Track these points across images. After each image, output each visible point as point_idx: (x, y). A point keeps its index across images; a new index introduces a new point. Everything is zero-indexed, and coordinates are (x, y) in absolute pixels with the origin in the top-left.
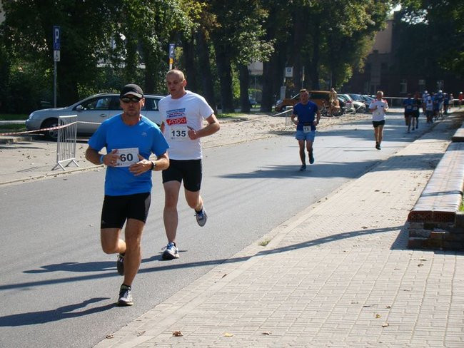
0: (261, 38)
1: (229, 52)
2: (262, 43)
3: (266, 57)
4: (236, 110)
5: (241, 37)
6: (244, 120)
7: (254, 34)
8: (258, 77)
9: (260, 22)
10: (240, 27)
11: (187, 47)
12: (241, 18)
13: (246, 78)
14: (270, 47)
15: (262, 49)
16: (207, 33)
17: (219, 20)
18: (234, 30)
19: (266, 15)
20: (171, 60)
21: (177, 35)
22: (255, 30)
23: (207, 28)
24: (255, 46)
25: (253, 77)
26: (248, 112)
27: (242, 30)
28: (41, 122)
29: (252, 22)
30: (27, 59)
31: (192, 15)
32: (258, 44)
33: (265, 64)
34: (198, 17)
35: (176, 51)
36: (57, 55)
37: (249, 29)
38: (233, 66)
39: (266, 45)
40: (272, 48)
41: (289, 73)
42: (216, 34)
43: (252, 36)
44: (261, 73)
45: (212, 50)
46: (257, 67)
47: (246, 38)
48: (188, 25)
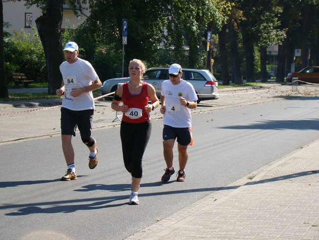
0: (275, 28)
1: (252, 38)
2: (277, 31)
3: (280, 41)
4: (256, 81)
5: (262, 27)
6: (261, 87)
7: (271, 25)
8: (276, 56)
9: (276, 16)
10: (262, 20)
11: (221, 35)
12: (261, 13)
13: (266, 58)
14: (283, 34)
15: (277, 35)
16: (235, 24)
17: (245, 15)
18: (256, 21)
19: (281, 11)
20: (208, 44)
21: (212, 26)
22: (272, 22)
23: (236, 20)
24: (272, 34)
25: (272, 56)
26: (264, 81)
27: (263, 21)
28: (111, 88)
29: (270, 16)
31: (224, 11)
32: (274, 32)
33: (280, 46)
34: (229, 13)
35: (212, 38)
36: (125, 40)
37: (268, 21)
38: (256, 48)
39: (280, 33)
40: (285, 35)
41: (298, 53)
42: (242, 25)
43: (270, 26)
44: (276, 54)
45: (241, 36)
46: (274, 48)
47: (265, 28)
48: (220, 18)
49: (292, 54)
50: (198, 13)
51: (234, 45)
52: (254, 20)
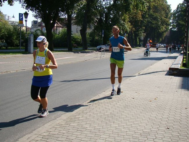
0: (143, 33)
1: (137, 35)
6: (139, 48)
9: (143, 29)
11: (128, 34)
12: (139, 28)
13: (140, 40)
14: (145, 34)
15: (143, 35)
17: (135, 29)
18: (138, 31)
19: (144, 28)
21: (126, 32)
22: (142, 31)
23: (133, 31)
25: (142, 40)
26: (140, 47)
27: (140, 31)
28: (99, 48)
31: (129, 28)
32: (143, 34)
33: (144, 38)
35: (126, 35)
36: (103, 36)
38: (137, 38)
42: (134, 32)
45: (134, 35)
46: (142, 38)
47: (140, 32)
48: (129, 30)
50: (123, 28)
51: (132, 37)
52: (137, 30)
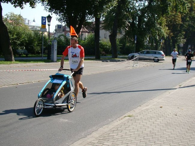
0: (183, 38)
1: (175, 42)
7: (181, 37)
8: (182, 47)
9: (183, 35)
11: (165, 40)
12: (178, 34)
13: (179, 47)
14: (185, 40)
15: (183, 41)
16: (170, 37)
17: (173, 34)
18: (176, 36)
19: (184, 33)
20: (161, 43)
21: (163, 38)
22: (182, 36)
25: (181, 47)
27: (179, 36)
30: (129, 43)
31: (167, 33)
32: (182, 40)
33: (184, 44)
35: (163, 41)
36: (136, 42)
37: (180, 36)
38: (176, 45)
39: (184, 40)
42: (172, 37)
44: (183, 46)
45: (171, 41)
47: (179, 38)
48: (166, 35)
49: (188, 47)
50: (158, 34)
51: (169, 43)
